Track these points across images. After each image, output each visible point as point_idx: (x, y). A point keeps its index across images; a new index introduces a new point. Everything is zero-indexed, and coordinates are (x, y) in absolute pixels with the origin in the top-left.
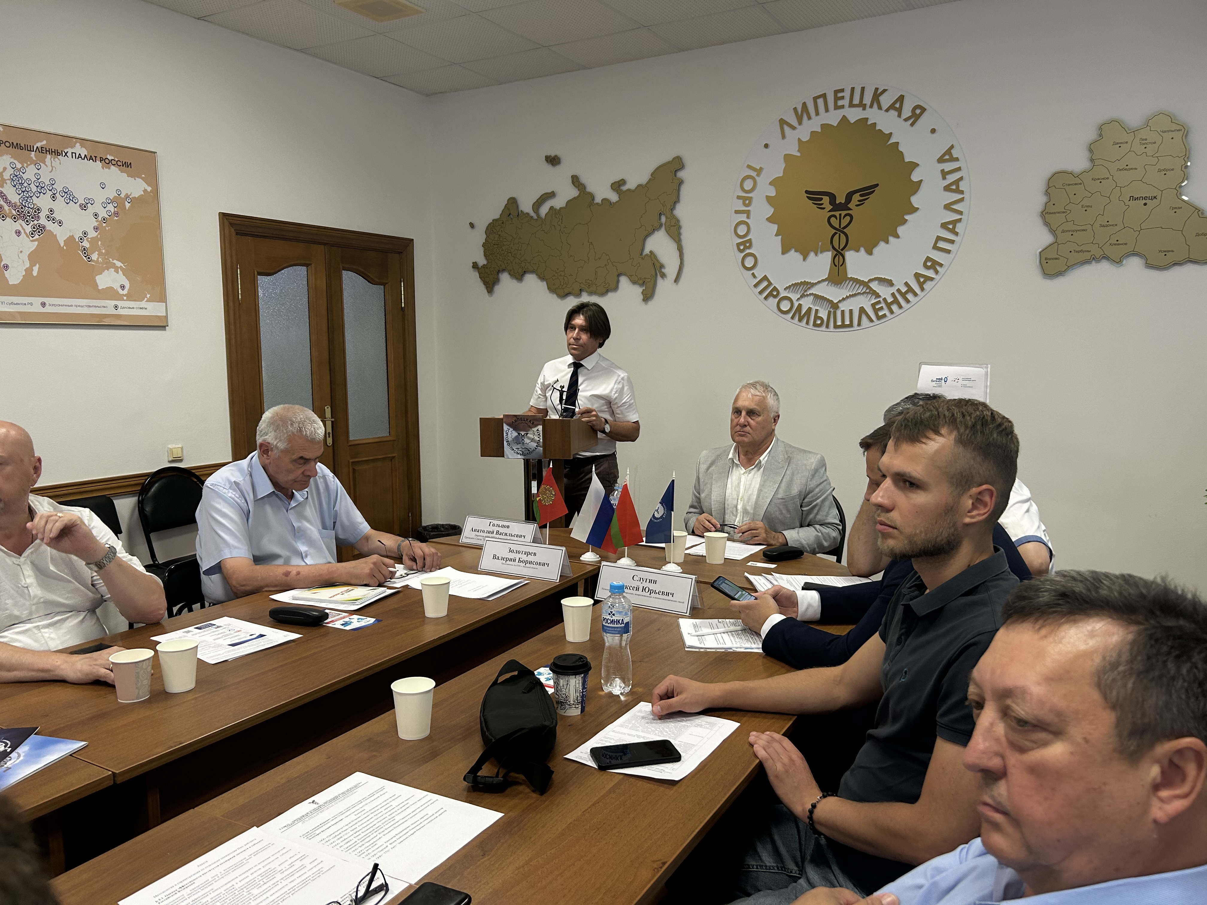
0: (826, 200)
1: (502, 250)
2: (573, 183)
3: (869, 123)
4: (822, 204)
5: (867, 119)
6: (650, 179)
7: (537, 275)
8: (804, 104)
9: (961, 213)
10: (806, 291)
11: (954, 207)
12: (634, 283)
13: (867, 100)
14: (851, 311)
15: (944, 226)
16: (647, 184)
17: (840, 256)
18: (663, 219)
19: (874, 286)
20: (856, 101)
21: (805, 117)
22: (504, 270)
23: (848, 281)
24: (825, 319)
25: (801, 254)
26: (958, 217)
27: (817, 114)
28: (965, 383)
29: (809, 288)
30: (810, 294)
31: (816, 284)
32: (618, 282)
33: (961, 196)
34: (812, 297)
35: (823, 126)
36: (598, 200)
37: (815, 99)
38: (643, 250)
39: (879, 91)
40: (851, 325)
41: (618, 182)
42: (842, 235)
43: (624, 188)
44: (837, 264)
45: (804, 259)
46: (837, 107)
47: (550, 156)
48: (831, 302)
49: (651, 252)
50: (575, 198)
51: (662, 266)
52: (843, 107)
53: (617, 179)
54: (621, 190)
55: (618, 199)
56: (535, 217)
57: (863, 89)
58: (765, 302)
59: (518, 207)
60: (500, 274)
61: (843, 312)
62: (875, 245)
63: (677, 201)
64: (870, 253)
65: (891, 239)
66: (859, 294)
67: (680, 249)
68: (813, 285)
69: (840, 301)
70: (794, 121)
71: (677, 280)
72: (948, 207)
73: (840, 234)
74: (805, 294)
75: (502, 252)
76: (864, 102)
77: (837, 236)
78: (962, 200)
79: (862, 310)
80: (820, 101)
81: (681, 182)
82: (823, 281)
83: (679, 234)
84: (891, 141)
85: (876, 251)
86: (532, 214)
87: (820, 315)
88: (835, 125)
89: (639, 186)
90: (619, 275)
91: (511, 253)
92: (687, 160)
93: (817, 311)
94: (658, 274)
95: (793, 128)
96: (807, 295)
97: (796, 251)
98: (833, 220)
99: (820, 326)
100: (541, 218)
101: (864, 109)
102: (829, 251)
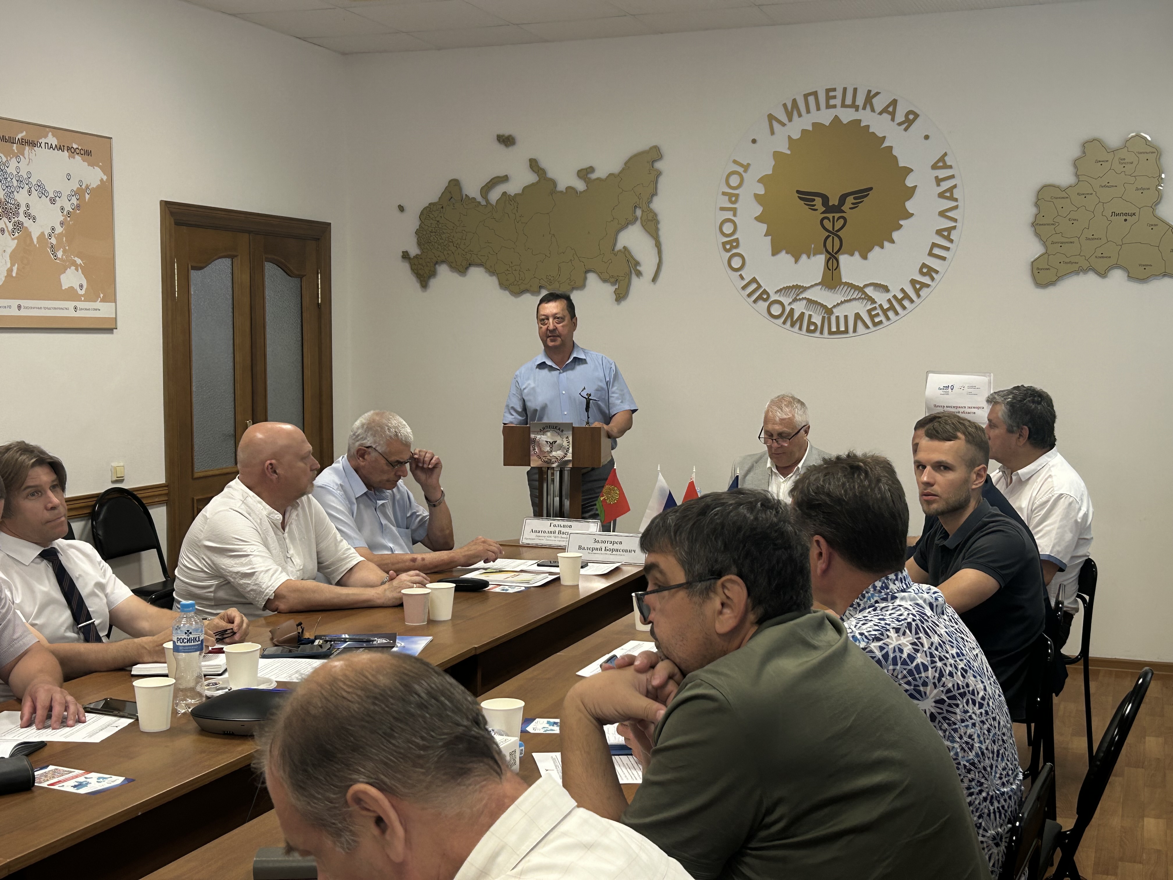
0: (818, 201)
1: (441, 239)
2: (531, 167)
3: (863, 124)
4: (814, 205)
5: (860, 120)
6: (623, 169)
7: (486, 268)
8: (794, 101)
9: (955, 220)
10: (798, 295)
11: (949, 214)
12: (605, 281)
13: (860, 101)
14: (846, 317)
15: (939, 232)
16: (620, 173)
17: (834, 260)
18: (639, 212)
19: (869, 291)
20: (849, 101)
21: (795, 113)
22: (443, 262)
23: (842, 286)
24: (819, 324)
25: (793, 256)
26: (953, 224)
27: (808, 111)
28: (970, 390)
29: (801, 292)
30: (805, 298)
31: (809, 288)
32: (585, 279)
33: (954, 204)
34: (805, 302)
35: (814, 124)
36: (562, 186)
37: (806, 96)
38: (615, 244)
39: (872, 93)
40: (846, 332)
41: (586, 169)
42: (836, 239)
43: (594, 176)
44: (831, 267)
45: (796, 261)
46: (828, 106)
47: (503, 136)
48: (824, 307)
49: (625, 247)
50: (533, 184)
51: (637, 263)
52: (834, 106)
53: (585, 165)
54: (590, 179)
55: (586, 188)
56: (484, 203)
57: (855, 90)
58: (754, 305)
59: (460, 189)
60: (437, 266)
61: (838, 318)
62: (870, 249)
63: (654, 194)
64: (865, 257)
65: (886, 244)
66: (855, 299)
67: (658, 246)
68: (805, 289)
69: (834, 306)
70: (784, 118)
71: (654, 279)
72: (942, 214)
73: (833, 237)
74: (798, 298)
75: (441, 241)
76: (857, 103)
77: (831, 239)
78: (956, 207)
79: (858, 316)
80: (811, 99)
81: (659, 174)
82: (816, 285)
83: (657, 230)
84: (885, 145)
85: (870, 255)
86: (479, 198)
87: (813, 320)
88: (828, 125)
89: (611, 175)
90: (587, 271)
91: (452, 242)
92: (664, 149)
93: (810, 316)
94: (633, 272)
95: (784, 125)
96: (800, 300)
97: (787, 253)
98: (826, 222)
99: (814, 331)
100: (491, 205)
101: (857, 110)
102: (821, 253)
